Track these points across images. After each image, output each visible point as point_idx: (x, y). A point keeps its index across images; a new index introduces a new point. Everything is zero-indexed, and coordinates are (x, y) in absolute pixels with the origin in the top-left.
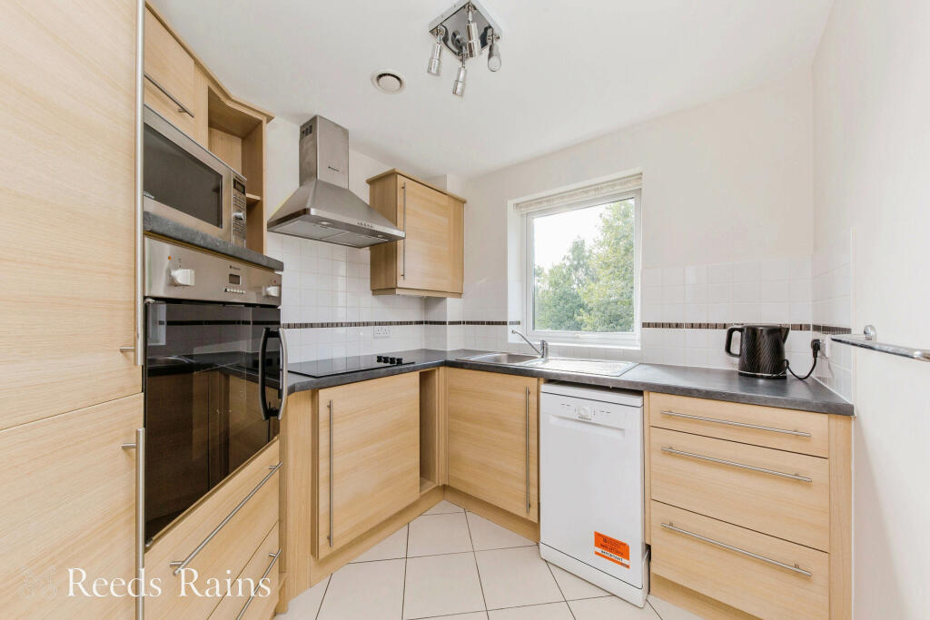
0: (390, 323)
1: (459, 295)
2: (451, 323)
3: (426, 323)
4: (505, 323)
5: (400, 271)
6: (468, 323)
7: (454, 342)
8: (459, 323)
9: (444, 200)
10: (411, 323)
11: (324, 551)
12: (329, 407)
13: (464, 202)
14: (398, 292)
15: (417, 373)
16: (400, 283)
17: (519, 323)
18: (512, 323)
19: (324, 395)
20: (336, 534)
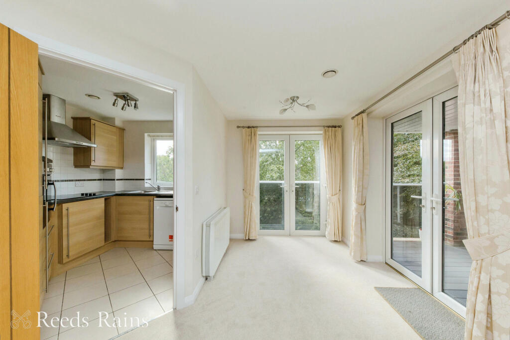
0: (84, 180)
1: (122, 168)
2: (117, 180)
3: (104, 180)
4: (144, 180)
5: (93, 158)
6: (126, 180)
7: (119, 187)
8: (122, 180)
9: (114, 129)
10: (95, 180)
11: (65, 260)
12: (68, 210)
13: (124, 130)
14: (91, 167)
15: (103, 199)
16: (93, 163)
17: (150, 179)
18: (147, 180)
19: (65, 206)
20: (70, 254)
